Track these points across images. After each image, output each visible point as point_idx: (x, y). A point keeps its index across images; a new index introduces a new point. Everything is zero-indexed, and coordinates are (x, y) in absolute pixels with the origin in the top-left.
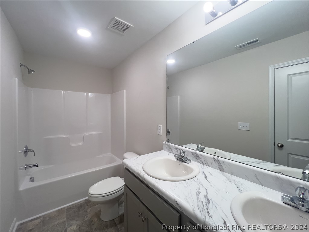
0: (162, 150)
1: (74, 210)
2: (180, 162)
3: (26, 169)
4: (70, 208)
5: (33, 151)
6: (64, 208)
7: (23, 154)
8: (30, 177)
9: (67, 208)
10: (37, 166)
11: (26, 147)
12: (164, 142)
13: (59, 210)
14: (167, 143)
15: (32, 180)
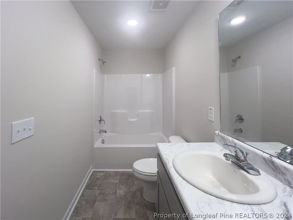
0: (214, 141)
1: (125, 176)
2: (236, 169)
3: (100, 133)
4: (123, 173)
5: (104, 120)
6: (119, 171)
7: (98, 121)
8: (102, 139)
9: (121, 173)
10: (106, 132)
11: (100, 117)
12: (217, 132)
13: (115, 172)
14: (220, 133)
15: (103, 142)
